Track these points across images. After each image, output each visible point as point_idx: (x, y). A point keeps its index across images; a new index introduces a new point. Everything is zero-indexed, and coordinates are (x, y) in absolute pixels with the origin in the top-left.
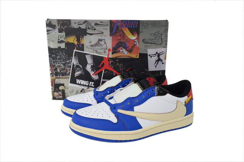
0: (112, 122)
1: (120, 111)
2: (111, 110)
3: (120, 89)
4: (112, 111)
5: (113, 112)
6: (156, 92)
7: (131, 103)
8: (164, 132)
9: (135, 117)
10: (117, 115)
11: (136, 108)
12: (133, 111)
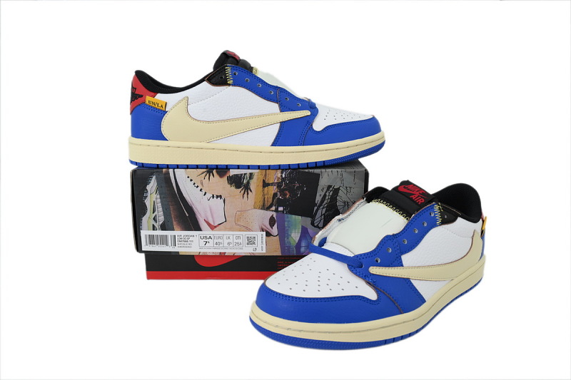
0: (368, 299)
1: (374, 270)
2: (352, 271)
3: (337, 217)
4: (356, 274)
5: (359, 276)
6: (438, 216)
7: (393, 249)
8: (461, 295)
9: (407, 279)
10: (373, 281)
11: (406, 258)
12: (402, 266)
